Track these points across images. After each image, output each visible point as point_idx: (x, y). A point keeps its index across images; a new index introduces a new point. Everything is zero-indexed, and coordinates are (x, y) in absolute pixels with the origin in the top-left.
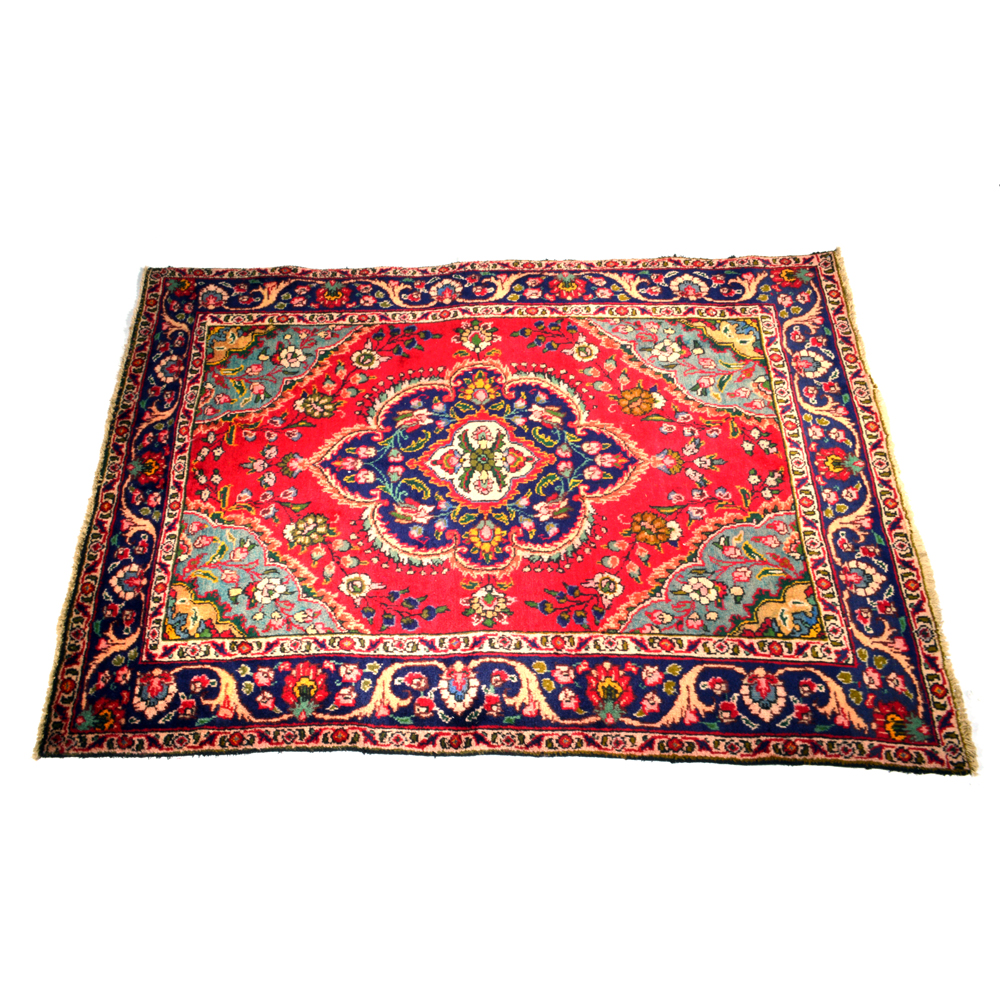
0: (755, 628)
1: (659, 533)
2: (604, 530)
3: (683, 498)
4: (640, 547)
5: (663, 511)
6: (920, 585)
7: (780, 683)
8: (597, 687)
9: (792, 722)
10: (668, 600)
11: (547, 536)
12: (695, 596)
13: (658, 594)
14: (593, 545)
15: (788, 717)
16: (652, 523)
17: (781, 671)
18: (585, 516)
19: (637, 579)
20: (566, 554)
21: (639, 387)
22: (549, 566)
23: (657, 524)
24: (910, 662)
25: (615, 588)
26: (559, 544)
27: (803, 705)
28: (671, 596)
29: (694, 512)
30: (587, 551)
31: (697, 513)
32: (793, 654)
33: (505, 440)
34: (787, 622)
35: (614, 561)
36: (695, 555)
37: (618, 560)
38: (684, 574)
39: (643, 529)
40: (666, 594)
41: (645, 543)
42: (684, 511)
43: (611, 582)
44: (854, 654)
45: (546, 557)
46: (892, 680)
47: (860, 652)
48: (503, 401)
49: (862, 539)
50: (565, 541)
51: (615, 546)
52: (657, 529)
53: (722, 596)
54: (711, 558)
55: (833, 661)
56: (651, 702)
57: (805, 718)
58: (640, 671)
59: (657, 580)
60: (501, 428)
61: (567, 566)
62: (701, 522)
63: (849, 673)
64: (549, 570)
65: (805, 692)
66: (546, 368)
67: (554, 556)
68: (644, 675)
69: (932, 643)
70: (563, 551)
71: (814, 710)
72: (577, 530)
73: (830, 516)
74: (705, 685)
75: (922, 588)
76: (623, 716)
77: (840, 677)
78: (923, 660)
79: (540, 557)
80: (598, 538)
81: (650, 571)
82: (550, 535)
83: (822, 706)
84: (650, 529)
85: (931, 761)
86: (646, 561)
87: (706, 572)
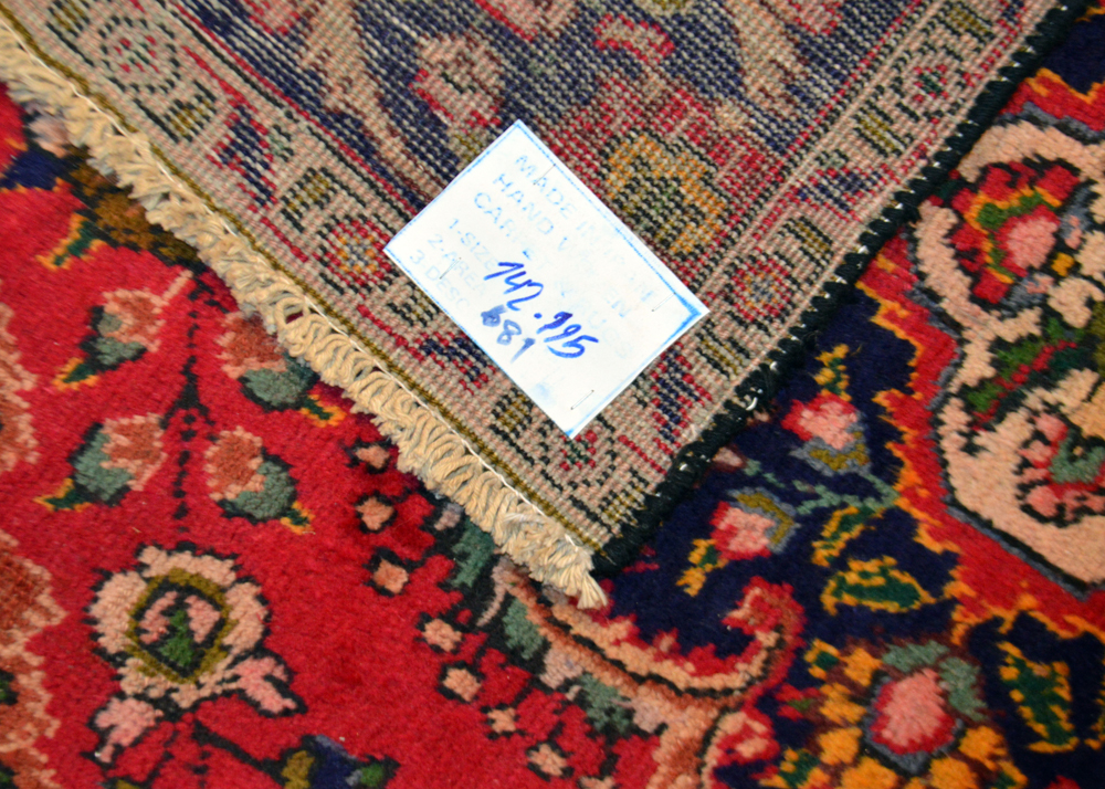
21: (90, 231)
33: (976, 366)
48: (828, 601)
60: (951, 444)
66: (457, 659)
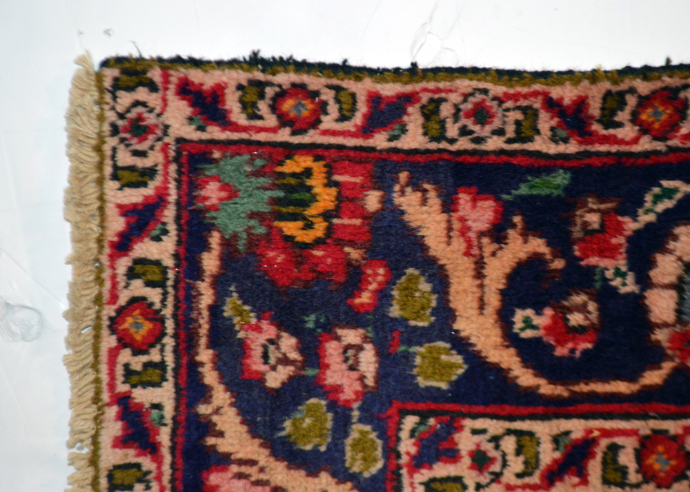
7: (661, 336)
9: (641, 203)
15: (651, 218)
17: (653, 378)
24: (207, 427)
27: (593, 260)
32: (604, 443)
44: (391, 452)
46: (285, 361)
47: (368, 461)
55: (468, 423)
57: (594, 219)
63: (422, 382)
65: (582, 308)
71: (561, 244)
77: (452, 366)
78: (164, 437)
83: (535, 260)
85: (218, 93)
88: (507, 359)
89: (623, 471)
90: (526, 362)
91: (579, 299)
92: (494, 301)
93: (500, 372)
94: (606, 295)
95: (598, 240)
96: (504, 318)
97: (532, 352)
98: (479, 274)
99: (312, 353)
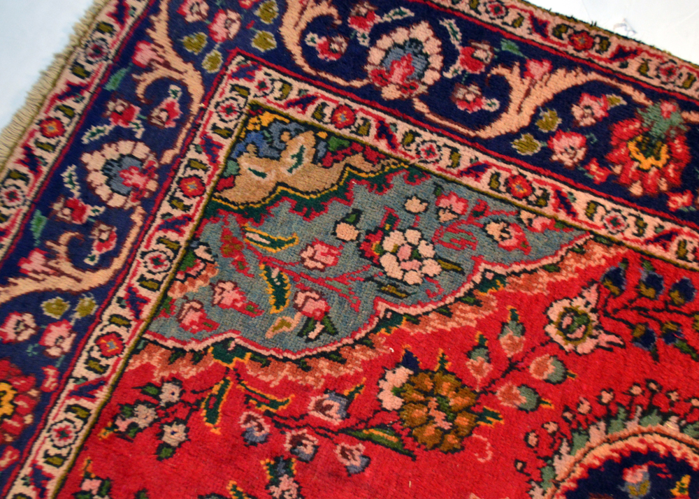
0: (357, 160)
1: (426, 394)
2: (533, 439)
3: (338, 450)
4: (479, 378)
5: (394, 439)
6: (41, 123)
7: (369, 68)
8: (669, 161)
9: (387, 12)
10: (477, 260)
11: (651, 469)
12: (426, 250)
13: (489, 276)
14: (568, 415)
15: (389, 20)
16: (430, 419)
17: (357, 84)
18: (557, 485)
19: (514, 318)
20: (629, 418)
22: (672, 404)
23: (419, 413)
24: (151, 25)
25: (562, 316)
26: (634, 443)
27: (355, 27)
28: (467, 266)
29: (332, 412)
30: (585, 408)
31: (329, 407)
32: (320, 101)
34: (296, 151)
35: (541, 368)
36: (384, 322)
37: (533, 366)
38: (422, 295)
39: (452, 414)
40: (475, 270)
41: (463, 384)
42: (352, 421)
43: (565, 331)
44: (225, 67)
45: (671, 426)
46: (199, 13)
47: (213, 67)
49: (65, 237)
50: (619, 445)
51: (524, 399)
52: (425, 403)
53: (380, 232)
54: (355, 308)
55: (265, 69)
56: (588, 111)
57: (363, 11)
58: (585, 162)
59: (478, 303)
61: (636, 390)
62: (333, 386)
63: (254, 45)
64: (674, 396)
65: (340, 44)
67: (653, 422)
68: (581, 154)
69: (99, 35)
70: (632, 426)
71: (344, 14)
72: (588, 460)
73: (86, 301)
74: (491, 105)
75: (42, 116)
76: (643, 107)
77: (271, 45)
78: (130, 21)
79: (682, 429)
80: (552, 427)
81: (481, 324)
82: (645, 468)
83: (330, 17)
84: (438, 408)
86: (480, 346)
87: (380, 284)
88: (296, 51)
89: (323, 115)
90: (303, 55)
91: (340, 39)
92: (303, 25)
93: (290, 54)
94: (353, 42)
95: (361, 20)
96: (303, 34)
97: (308, 53)
98: (301, 13)
99: (212, 15)
